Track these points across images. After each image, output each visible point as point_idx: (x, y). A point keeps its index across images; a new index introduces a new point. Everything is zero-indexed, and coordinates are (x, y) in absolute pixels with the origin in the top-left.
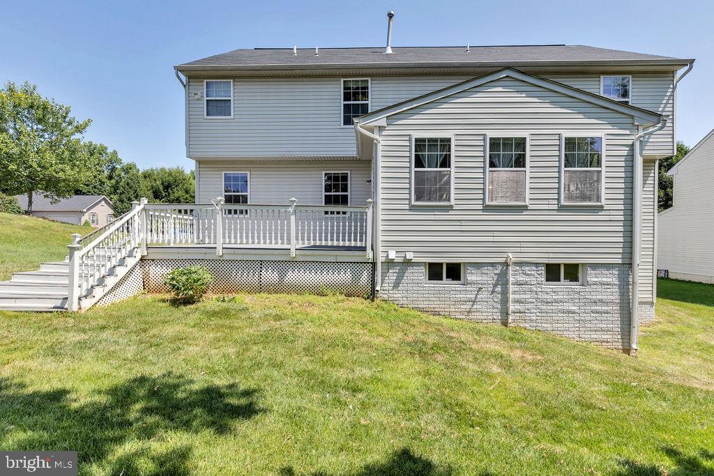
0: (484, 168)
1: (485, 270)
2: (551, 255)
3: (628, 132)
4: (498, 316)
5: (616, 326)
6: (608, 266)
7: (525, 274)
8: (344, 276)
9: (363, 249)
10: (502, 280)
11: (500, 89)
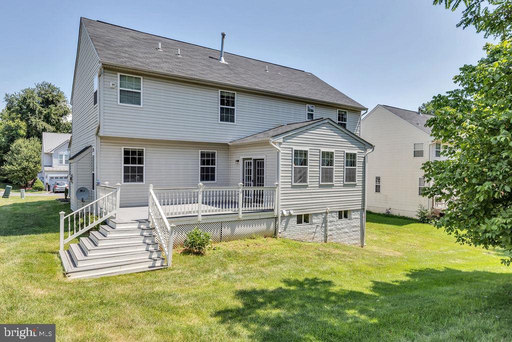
0: (319, 166)
1: (319, 216)
2: (341, 207)
3: (363, 151)
4: (323, 239)
5: (359, 237)
6: (357, 210)
7: (333, 217)
8: (263, 227)
9: (272, 210)
10: (325, 221)
11: (325, 128)
